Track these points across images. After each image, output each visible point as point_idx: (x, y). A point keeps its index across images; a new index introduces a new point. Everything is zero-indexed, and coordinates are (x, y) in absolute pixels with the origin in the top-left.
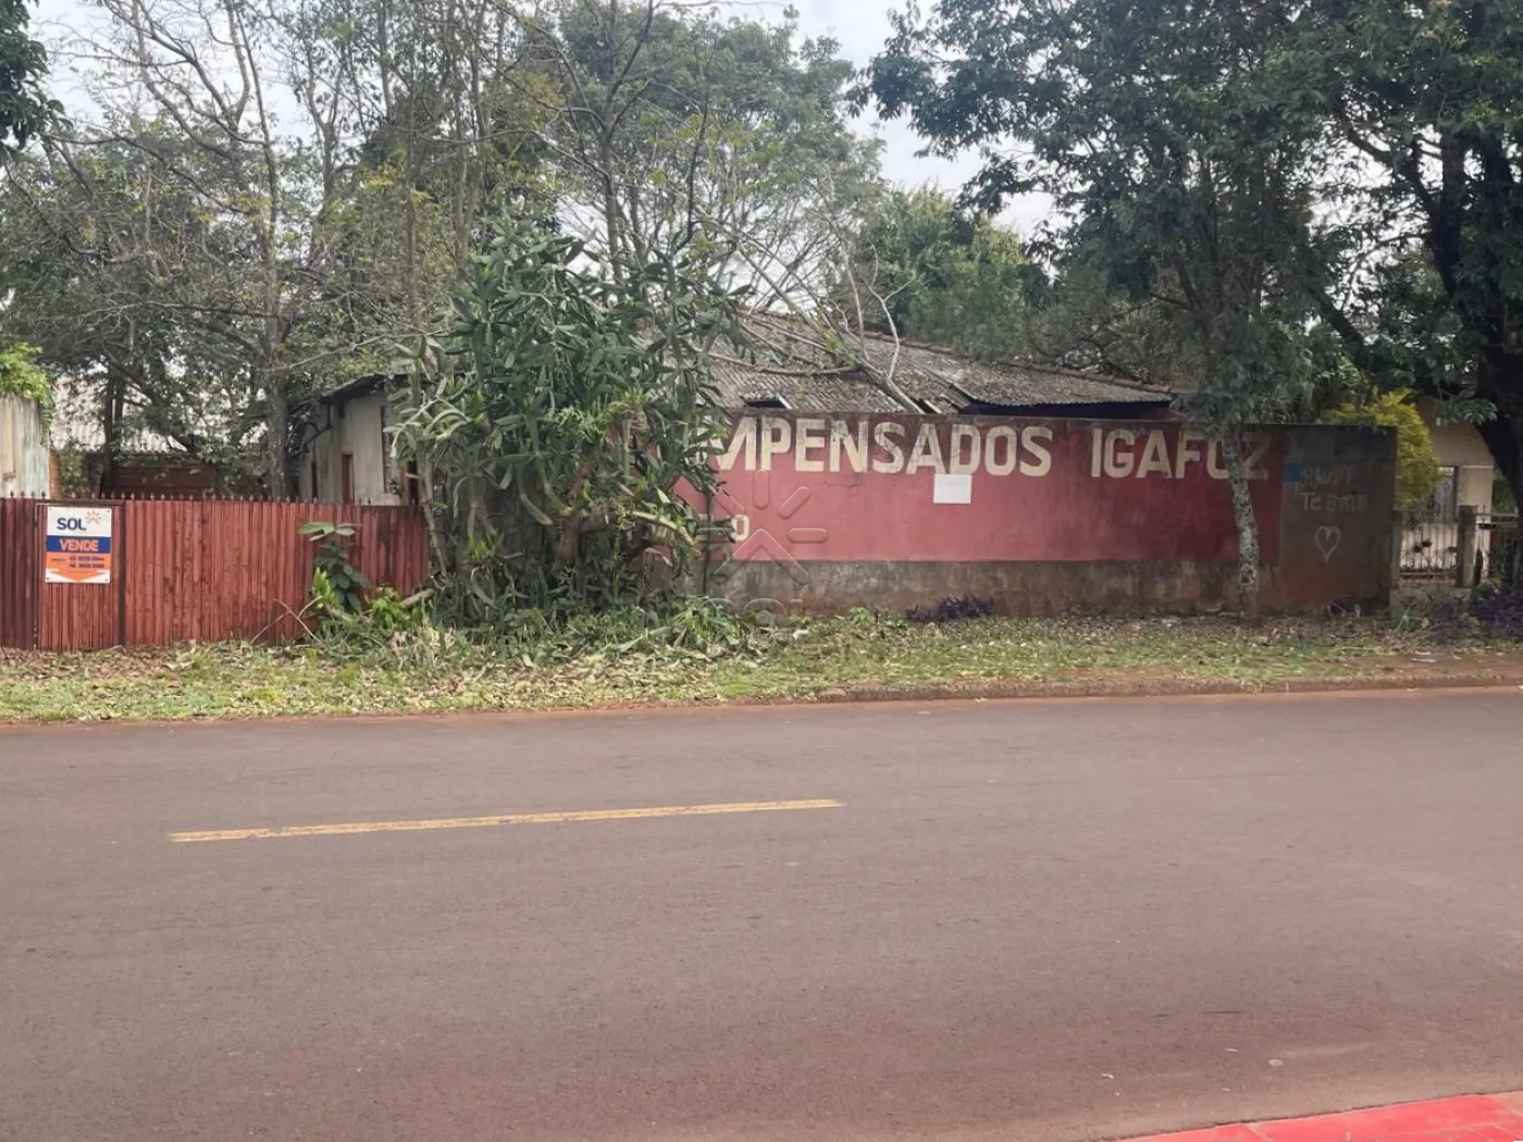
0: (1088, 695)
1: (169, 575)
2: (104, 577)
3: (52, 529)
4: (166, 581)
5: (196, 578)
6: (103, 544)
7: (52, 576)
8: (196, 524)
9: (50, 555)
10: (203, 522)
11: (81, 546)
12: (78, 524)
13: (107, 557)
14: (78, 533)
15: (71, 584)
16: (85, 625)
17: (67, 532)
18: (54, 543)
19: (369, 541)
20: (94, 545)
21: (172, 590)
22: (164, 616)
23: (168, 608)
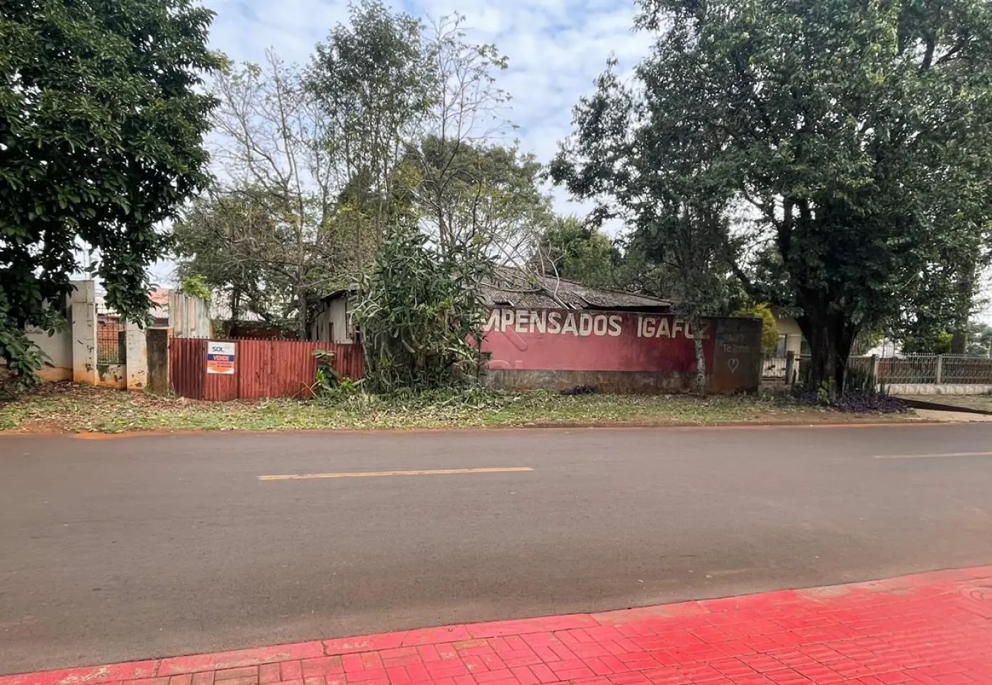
0: (635, 426)
1: (258, 371)
2: (231, 371)
3: (210, 352)
4: (256, 373)
5: (269, 372)
6: (231, 358)
7: (210, 370)
8: (269, 350)
9: (209, 362)
10: (272, 349)
11: (222, 358)
12: (221, 349)
13: (232, 363)
14: (220, 353)
15: (218, 374)
16: (224, 391)
17: (216, 353)
18: (211, 357)
19: (340, 358)
20: (227, 358)
21: (259, 377)
22: (256, 387)
23: (258, 384)
